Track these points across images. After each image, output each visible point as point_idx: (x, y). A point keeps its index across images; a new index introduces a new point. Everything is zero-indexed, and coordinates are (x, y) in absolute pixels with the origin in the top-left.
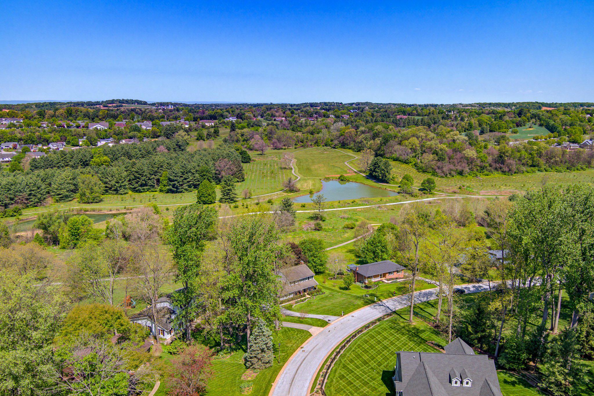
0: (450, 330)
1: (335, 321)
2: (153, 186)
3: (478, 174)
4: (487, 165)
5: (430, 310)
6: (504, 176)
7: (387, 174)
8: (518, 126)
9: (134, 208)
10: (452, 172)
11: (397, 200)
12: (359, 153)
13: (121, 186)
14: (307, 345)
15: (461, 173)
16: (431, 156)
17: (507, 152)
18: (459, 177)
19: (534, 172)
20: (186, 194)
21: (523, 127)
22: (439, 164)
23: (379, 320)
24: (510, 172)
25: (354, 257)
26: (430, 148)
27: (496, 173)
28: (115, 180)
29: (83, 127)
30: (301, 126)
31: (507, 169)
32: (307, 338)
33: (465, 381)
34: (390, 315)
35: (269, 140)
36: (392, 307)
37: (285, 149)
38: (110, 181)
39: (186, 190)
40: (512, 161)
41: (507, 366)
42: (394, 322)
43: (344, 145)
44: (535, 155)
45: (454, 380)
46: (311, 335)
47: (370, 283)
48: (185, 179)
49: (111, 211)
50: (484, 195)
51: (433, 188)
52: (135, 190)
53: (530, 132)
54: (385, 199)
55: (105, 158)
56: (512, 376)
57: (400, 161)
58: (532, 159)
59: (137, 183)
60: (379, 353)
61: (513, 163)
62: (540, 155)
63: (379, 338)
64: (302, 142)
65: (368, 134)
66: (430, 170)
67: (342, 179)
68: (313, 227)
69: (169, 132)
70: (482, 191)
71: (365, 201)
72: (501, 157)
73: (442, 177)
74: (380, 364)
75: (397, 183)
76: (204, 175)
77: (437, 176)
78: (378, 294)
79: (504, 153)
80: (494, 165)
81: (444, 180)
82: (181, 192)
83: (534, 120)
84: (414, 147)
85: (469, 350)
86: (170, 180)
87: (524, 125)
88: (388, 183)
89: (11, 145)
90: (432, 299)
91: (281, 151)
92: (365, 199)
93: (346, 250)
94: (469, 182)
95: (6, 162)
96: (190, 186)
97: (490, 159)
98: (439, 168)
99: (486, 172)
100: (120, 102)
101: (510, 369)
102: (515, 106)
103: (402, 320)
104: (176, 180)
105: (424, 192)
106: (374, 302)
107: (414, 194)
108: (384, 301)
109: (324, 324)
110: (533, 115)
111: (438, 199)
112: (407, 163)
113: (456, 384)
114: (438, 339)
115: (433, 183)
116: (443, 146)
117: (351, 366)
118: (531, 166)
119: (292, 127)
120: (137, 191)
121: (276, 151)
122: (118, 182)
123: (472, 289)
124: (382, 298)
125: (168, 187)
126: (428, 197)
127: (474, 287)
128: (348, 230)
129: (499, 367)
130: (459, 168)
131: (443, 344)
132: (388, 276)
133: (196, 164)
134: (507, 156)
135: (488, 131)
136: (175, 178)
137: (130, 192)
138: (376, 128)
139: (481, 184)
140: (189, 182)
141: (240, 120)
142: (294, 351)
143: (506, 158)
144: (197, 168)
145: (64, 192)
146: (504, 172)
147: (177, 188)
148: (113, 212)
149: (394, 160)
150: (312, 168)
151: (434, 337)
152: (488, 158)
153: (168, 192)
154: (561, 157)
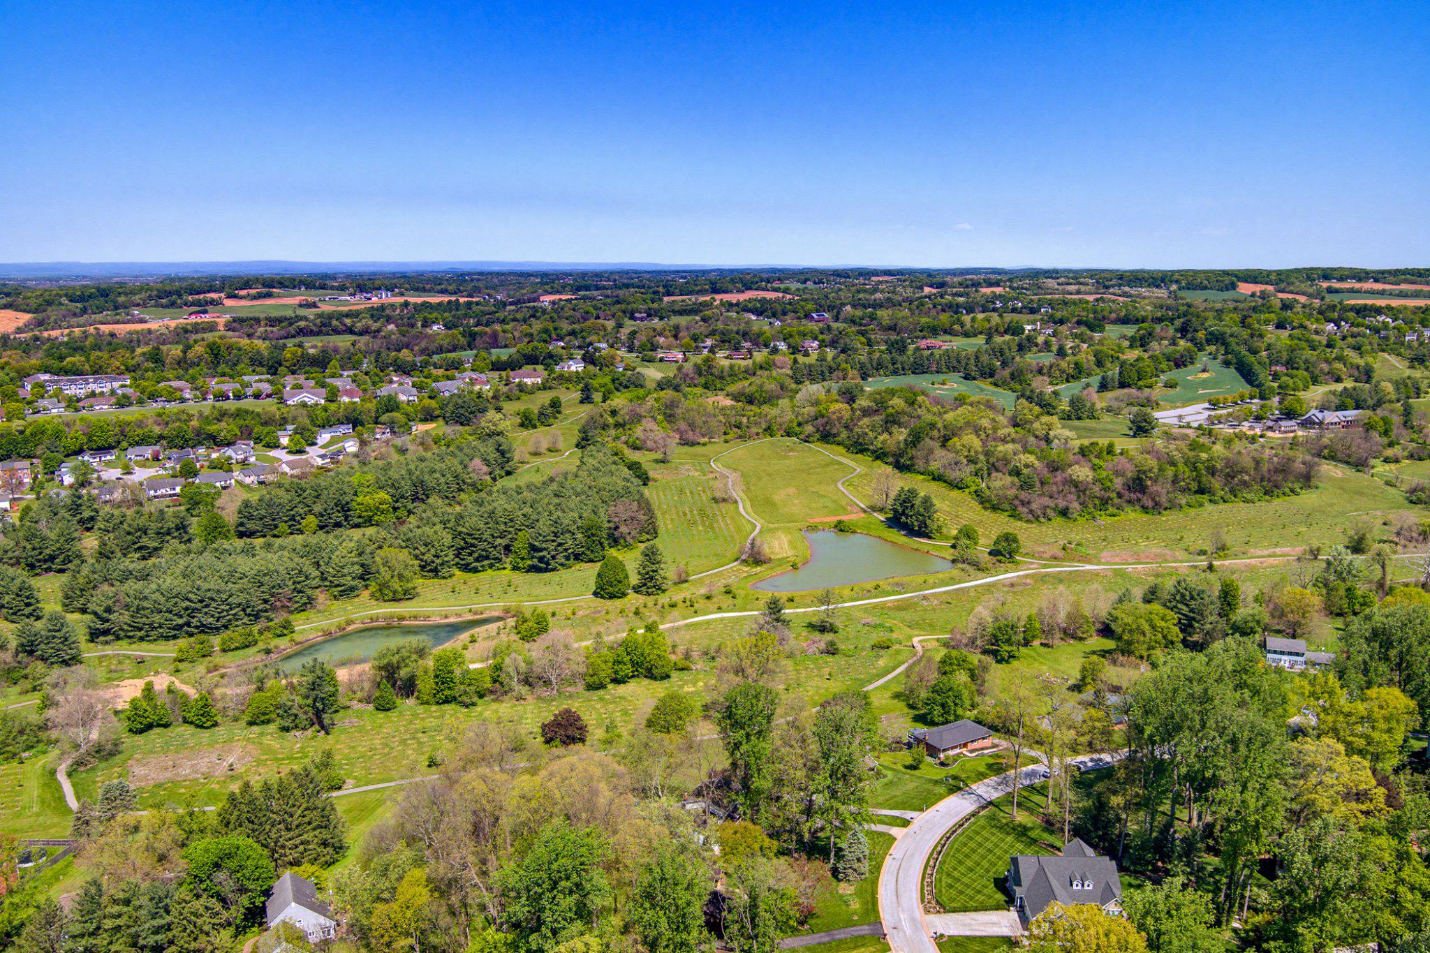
0: (1066, 828)
1: (919, 818)
2: (500, 560)
3: (1097, 513)
4: (1114, 495)
5: (1037, 798)
6: (1145, 517)
7: (928, 522)
8: (1178, 366)
9: (486, 609)
10: (1048, 511)
11: (953, 581)
12: (859, 456)
13: (442, 564)
14: (896, 850)
15: (1064, 513)
16: (1009, 479)
17: (1150, 470)
18: (1060, 520)
19: (1201, 505)
20: (563, 573)
21: (1190, 367)
22: (1023, 495)
23: (974, 814)
24: (1156, 507)
25: (906, 710)
26: (1007, 461)
27: (1129, 509)
28: (433, 551)
29: (269, 396)
30: (722, 378)
31: (1150, 504)
32: (891, 844)
33: (1086, 883)
34: (983, 808)
35: (670, 422)
36: (985, 796)
37: (704, 445)
38: (423, 554)
39: (562, 565)
40: (1159, 489)
41: (1132, 868)
42: (992, 818)
43: (826, 437)
44: (1204, 472)
45: (1075, 883)
46: (895, 839)
47: (947, 758)
48: (560, 545)
49: (446, 617)
50: (1107, 563)
51: (1017, 551)
52: (466, 568)
53: (1204, 384)
54: (931, 579)
55: (382, 495)
56: (1137, 878)
57: (945, 481)
58: (1198, 479)
59: (470, 555)
60: (984, 857)
61: (1161, 489)
62: (1212, 471)
63: (979, 839)
64: (739, 428)
65: (876, 418)
66: (1006, 506)
67: (840, 528)
68: (822, 646)
69: (462, 411)
70: (1104, 553)
71: (897, 584)
72: (1139, 479)
73: (1028, 521)
74: (988, 871)
75: (947, 538)
76: (593, 535)
77: (1020, 519)
78: (963, 776)
79: (1145, 472)
80: (1127, 495)
81: (1034, 528)
82: (553, 570)
83: (1212, 348)
84: (972, 453)
85: (1089, 851)
86: (534, 549)
87: (1192, 363)
88: (930, 538)
89: (148, 452)
90: (1037, 782)
91: (697, 449)
92: (896, 580)
93: (889, 694)
94: (1079, 532)
95: (163, 496)
96: (567, 558)
97: (1118, 482)
98: (1023, 503)
99: (1111, 510)
100: (264, 286)
101: (1136, 872)
102: (1177, 282)
103: (1002, 814)
104: (545, 549)
105: (1000, 558)
106: (960, 789)
107: (983, 565)
108: (974, 787)
109: (905, 823)
110: (1211, 333)
111: (1026, 576)
112: (960, 488)
113: (1076, 886)
114: (1051, 839)
115: (1015, 541)
116: (1031, 459)
117: (956, 874)
118: (1196, 492)
119: (702, 380)
120: (470, 571)
121: (687, 449)
122: (438, 557)
123: (1090, 764)
124: (969, 782)
125: (529, 562)
126: (1006, 572)
127: (1092, 760)
128: (882, 652)
129: (1121, 869)
130: (1062, 504)
131: (1058, 844)
132: (971, 746)
133: (576, 515)
134: (1151, 478)
135: (1116, 384)
136: (544, 545)
137: (457, 572)
138: (891, 403)
139: (1102, 534)
140: (566, 550)
141: (591, 367)
142: (884, 858)
143: (1149, 483)
144: (579, 523)
145: (348, 581)
146: (1145, 509)
147: (548, 564)
148: (452, 620)
149: (934, 479)
150: (776, 498)
151: (1045, 835)
152: (1115, 481)
153: (528, 571)
154: (1252, 472)
